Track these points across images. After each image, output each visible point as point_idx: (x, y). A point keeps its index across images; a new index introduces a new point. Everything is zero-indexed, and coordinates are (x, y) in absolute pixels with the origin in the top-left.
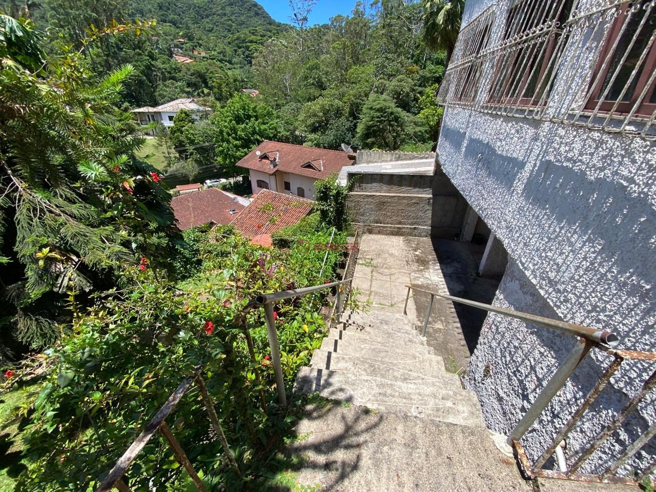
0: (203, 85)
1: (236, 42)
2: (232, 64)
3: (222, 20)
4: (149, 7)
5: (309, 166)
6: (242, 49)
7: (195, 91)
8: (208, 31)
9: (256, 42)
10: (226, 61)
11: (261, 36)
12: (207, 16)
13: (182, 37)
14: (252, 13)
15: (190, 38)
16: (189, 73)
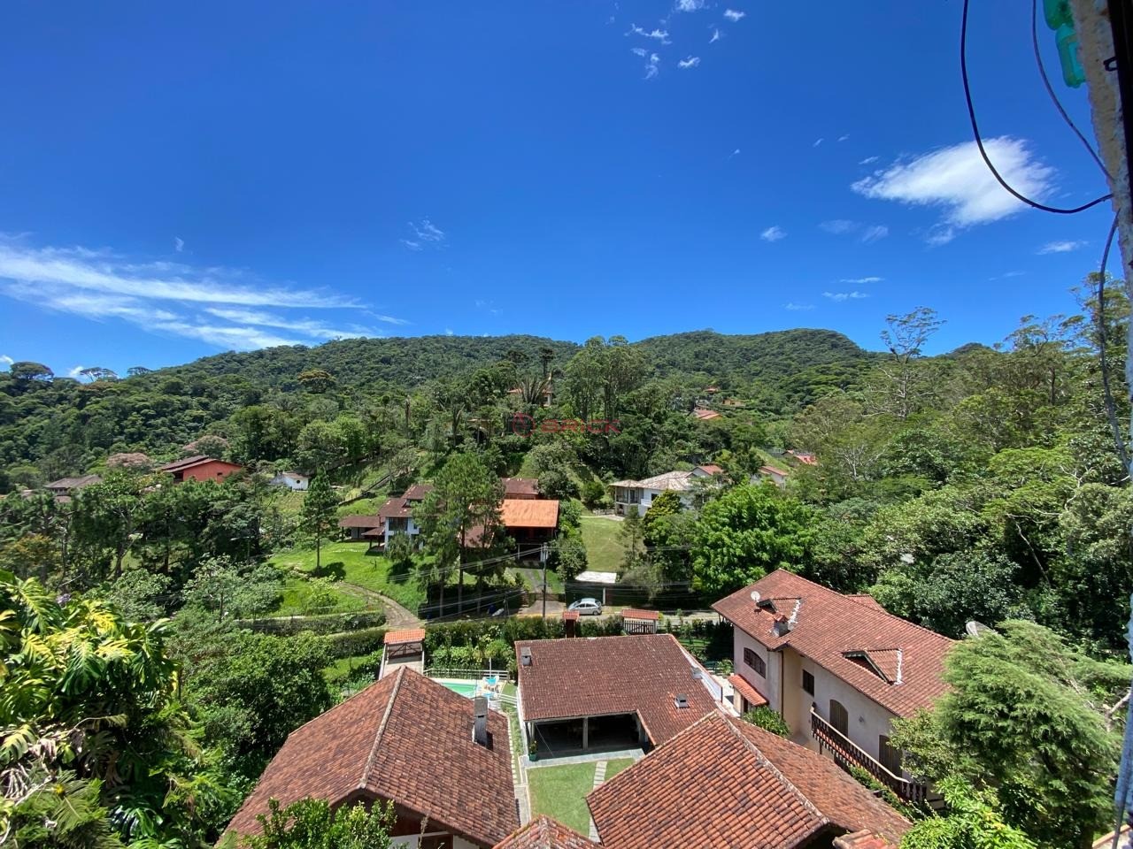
0: (723, 446)
1: (793, 385)
2: (780, 414)
3: (777, 360)
4: (684, 356)
5: (861, 659)
6: (801, 394)
7: (709, 453)
8: (753, 374)
9: (826, 383)
10: (771, 411)
11: (836, 374)
12: (756, 358)
13: (715, 386)
14: (826, 346)
15: (724, 386)
16: (707, 431)
